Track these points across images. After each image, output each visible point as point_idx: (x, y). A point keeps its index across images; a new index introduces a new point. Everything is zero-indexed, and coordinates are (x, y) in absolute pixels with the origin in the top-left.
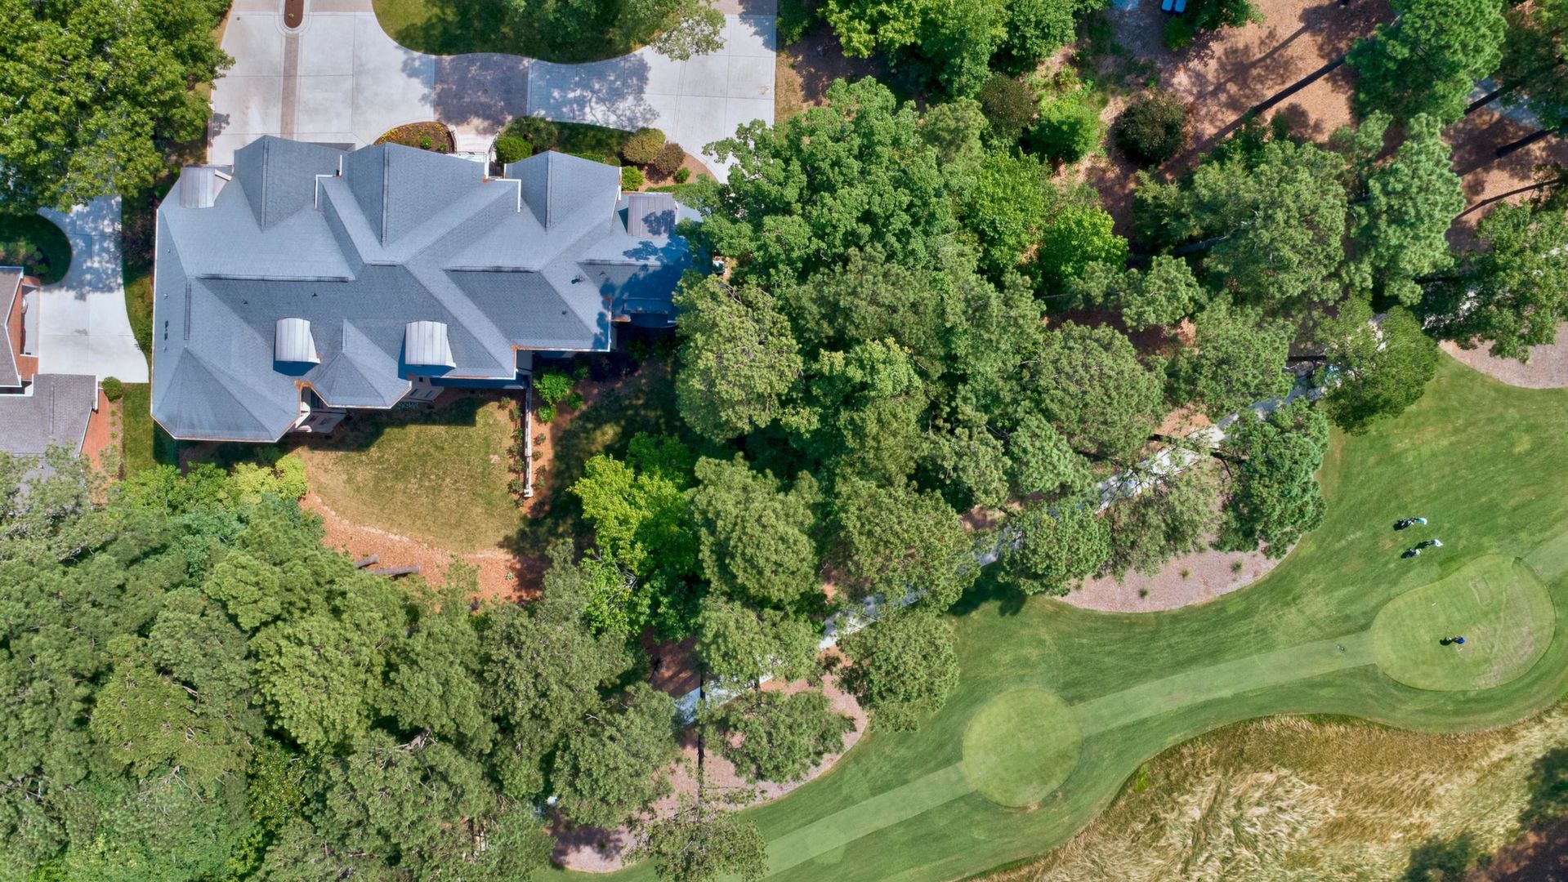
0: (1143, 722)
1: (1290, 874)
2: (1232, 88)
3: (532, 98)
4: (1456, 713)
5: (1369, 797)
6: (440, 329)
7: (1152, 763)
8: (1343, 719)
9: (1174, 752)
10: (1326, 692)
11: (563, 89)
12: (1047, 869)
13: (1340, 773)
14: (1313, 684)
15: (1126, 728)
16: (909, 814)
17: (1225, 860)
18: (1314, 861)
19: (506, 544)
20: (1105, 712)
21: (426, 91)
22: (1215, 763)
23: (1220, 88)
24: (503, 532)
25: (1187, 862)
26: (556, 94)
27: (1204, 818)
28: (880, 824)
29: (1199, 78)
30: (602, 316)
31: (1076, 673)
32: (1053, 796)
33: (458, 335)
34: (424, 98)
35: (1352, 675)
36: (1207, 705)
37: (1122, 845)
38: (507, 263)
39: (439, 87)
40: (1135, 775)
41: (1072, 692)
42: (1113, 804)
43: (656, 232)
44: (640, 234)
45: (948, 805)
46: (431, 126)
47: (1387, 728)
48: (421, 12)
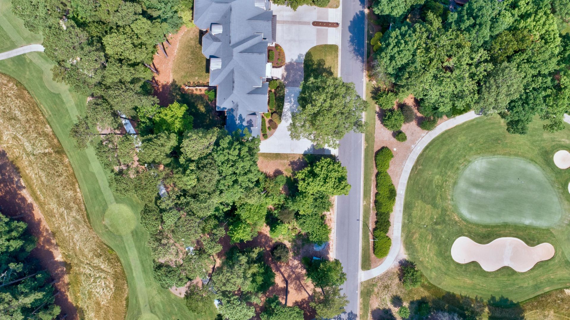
0: (127, 252)
1: (86, 292)
2: (294, 276)
3: (291, 89)
5: (106, 313)
6: (220, 67)
7: (116, 254)
8: (127, 306)
9: (119, 261)
10: (134, 301)
11: (294, 97)
12: (88, 226)
13: (113, 305)
14: (137, 298)
15: (125, 248)
16: (102, 189)
17: (90, 275)
18: (90, 298)
19: (174, 81)
20: (129, 242)
21: (294, 60)
22: (116, 271)
23: (294, 273)
24: (177, 80)
25: (89, 264)
26: (293, 95)
27: (101, 269)
28: (100, 181)
29: (296, 267)
30: (226, 108)
31: (140, 234)
32: (107, 228)
33: (218, 71)
34: (292, 60)
35: (139, 308)
36: (131, 269)
37: (94, 246)
38: (236, 85)
39: (295, 64)
40: (113, 250)
41: (134, 233)
42: (105, 244)
43: (248, 122)
44: (247, 118)
45: (104, 200)
46: (284, 61)
47: (125, 318)
48: (316, 58)
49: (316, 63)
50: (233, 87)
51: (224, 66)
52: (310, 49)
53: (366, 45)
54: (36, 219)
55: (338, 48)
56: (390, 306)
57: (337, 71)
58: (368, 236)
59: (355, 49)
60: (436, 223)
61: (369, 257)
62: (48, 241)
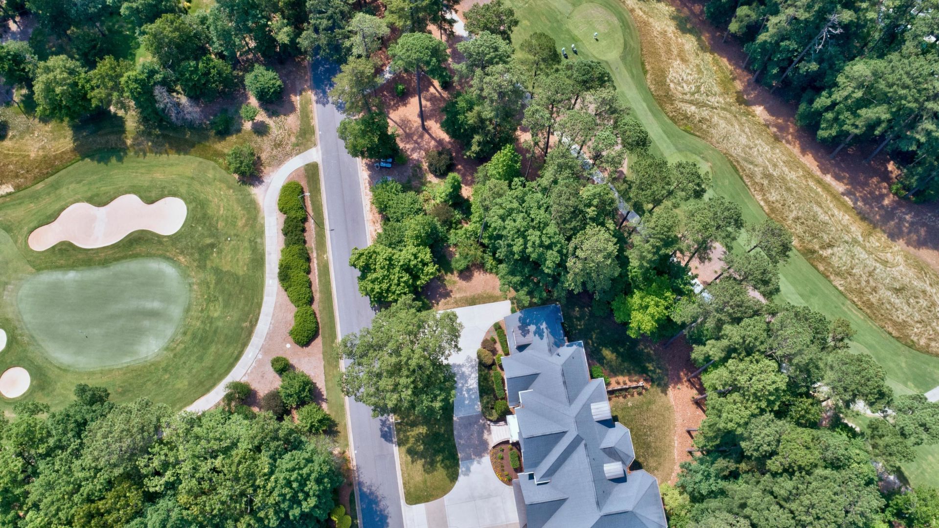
0: (664, 132)
1: (705, 72)
2: (415, 138)
3: (472, 413)
4: (629, 28)
5: (669, 51)
7: (679, 126)
8: (643, 64)
9: (672, 119)
10: (634, 71)
11: (464, 399)
12: (731, 156)
13: (663, 62)
14: (633, 76)
15: (668, 137)
17: (707, 95)
18: (698, 65)
19: (664, 392)
20: (665, 145)
21: (475, 463)
22: (672, 104)
23: (416, 142)
25: (713, 108)
27: (694, 105)
29: (413, 150)
32: (703, 158)
33: (594, 398)
34: (479, 463)
35: (625, 64)
36: (651, 110)
37: (713, 131)
38: (561, 380)
39: (473, 457)
40: (686, 131)
42: (699, 136)
44: (531, 338)
46: (492, 456)
47: (642, 50)
48: (440, 473)
49: (438, 465)
50: (563, 375)
51: (586, 407)
52: (452, 488)
53: (359, 515)
54: (810, 155)
55: (406, 499)
56: (270, 122)
57: (401, 458)
58: (313, 210)
59: (377, 503)
60: (212, 246)
61: (308, 182)
62: (781, 128)
